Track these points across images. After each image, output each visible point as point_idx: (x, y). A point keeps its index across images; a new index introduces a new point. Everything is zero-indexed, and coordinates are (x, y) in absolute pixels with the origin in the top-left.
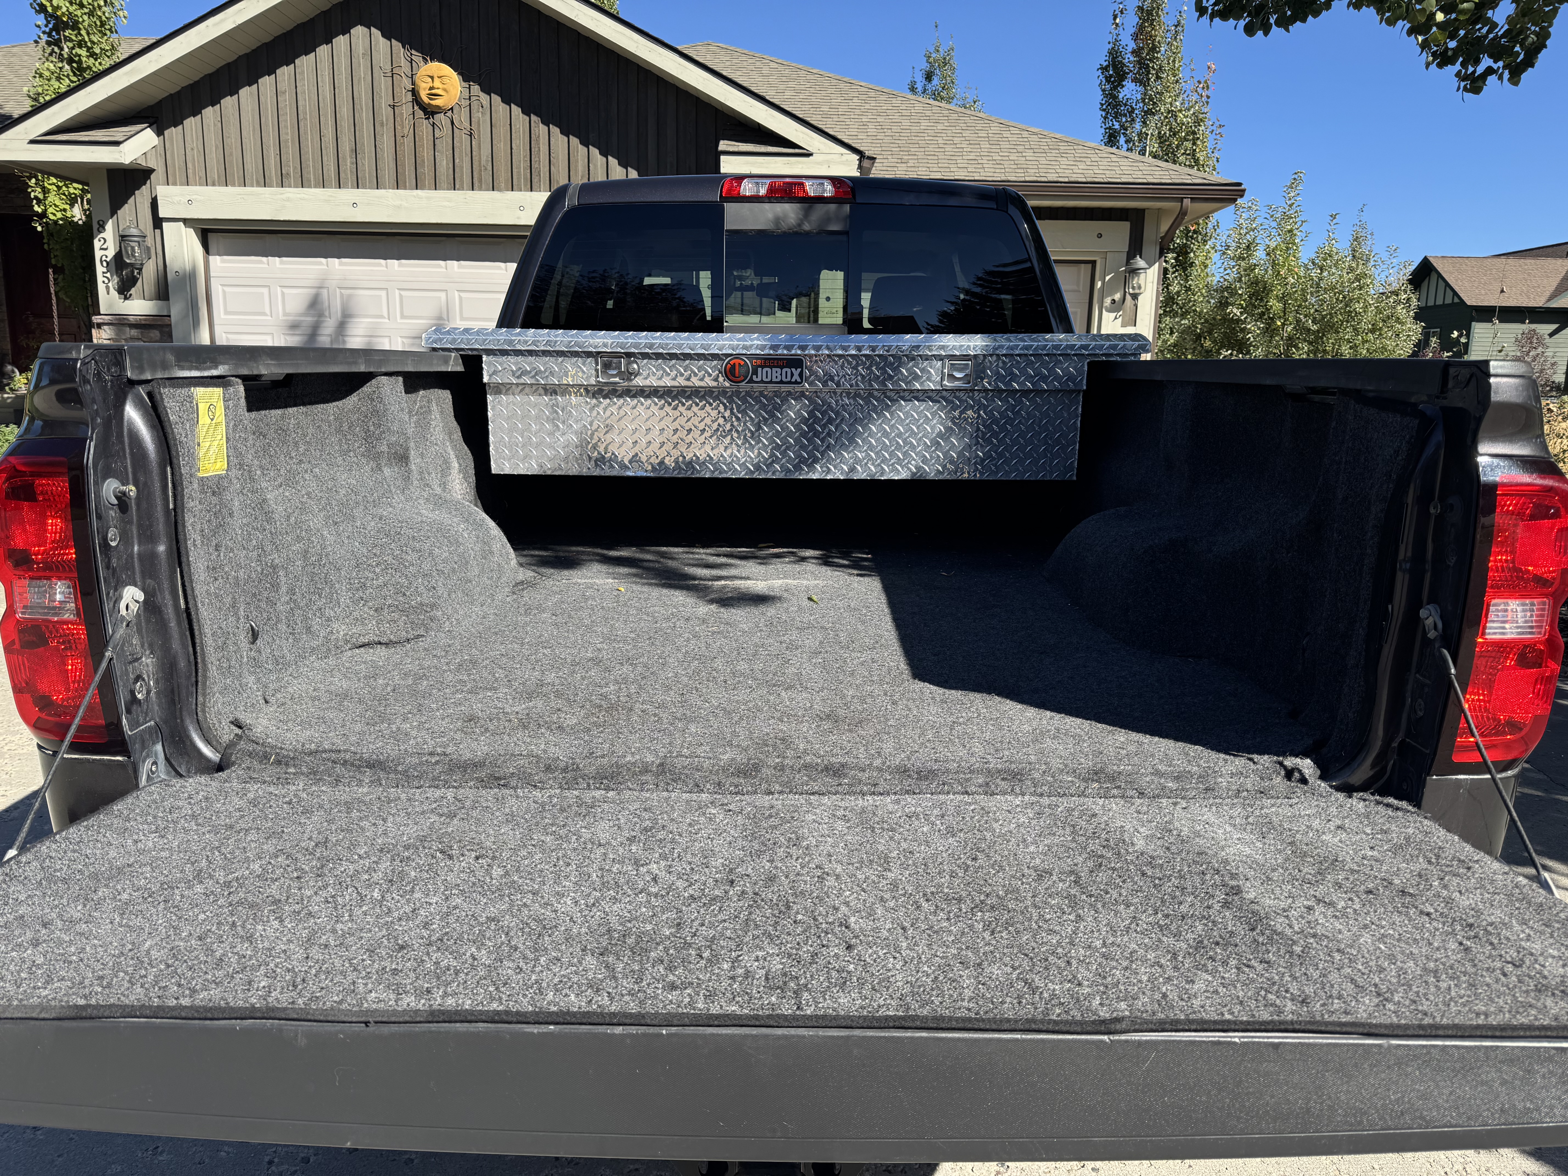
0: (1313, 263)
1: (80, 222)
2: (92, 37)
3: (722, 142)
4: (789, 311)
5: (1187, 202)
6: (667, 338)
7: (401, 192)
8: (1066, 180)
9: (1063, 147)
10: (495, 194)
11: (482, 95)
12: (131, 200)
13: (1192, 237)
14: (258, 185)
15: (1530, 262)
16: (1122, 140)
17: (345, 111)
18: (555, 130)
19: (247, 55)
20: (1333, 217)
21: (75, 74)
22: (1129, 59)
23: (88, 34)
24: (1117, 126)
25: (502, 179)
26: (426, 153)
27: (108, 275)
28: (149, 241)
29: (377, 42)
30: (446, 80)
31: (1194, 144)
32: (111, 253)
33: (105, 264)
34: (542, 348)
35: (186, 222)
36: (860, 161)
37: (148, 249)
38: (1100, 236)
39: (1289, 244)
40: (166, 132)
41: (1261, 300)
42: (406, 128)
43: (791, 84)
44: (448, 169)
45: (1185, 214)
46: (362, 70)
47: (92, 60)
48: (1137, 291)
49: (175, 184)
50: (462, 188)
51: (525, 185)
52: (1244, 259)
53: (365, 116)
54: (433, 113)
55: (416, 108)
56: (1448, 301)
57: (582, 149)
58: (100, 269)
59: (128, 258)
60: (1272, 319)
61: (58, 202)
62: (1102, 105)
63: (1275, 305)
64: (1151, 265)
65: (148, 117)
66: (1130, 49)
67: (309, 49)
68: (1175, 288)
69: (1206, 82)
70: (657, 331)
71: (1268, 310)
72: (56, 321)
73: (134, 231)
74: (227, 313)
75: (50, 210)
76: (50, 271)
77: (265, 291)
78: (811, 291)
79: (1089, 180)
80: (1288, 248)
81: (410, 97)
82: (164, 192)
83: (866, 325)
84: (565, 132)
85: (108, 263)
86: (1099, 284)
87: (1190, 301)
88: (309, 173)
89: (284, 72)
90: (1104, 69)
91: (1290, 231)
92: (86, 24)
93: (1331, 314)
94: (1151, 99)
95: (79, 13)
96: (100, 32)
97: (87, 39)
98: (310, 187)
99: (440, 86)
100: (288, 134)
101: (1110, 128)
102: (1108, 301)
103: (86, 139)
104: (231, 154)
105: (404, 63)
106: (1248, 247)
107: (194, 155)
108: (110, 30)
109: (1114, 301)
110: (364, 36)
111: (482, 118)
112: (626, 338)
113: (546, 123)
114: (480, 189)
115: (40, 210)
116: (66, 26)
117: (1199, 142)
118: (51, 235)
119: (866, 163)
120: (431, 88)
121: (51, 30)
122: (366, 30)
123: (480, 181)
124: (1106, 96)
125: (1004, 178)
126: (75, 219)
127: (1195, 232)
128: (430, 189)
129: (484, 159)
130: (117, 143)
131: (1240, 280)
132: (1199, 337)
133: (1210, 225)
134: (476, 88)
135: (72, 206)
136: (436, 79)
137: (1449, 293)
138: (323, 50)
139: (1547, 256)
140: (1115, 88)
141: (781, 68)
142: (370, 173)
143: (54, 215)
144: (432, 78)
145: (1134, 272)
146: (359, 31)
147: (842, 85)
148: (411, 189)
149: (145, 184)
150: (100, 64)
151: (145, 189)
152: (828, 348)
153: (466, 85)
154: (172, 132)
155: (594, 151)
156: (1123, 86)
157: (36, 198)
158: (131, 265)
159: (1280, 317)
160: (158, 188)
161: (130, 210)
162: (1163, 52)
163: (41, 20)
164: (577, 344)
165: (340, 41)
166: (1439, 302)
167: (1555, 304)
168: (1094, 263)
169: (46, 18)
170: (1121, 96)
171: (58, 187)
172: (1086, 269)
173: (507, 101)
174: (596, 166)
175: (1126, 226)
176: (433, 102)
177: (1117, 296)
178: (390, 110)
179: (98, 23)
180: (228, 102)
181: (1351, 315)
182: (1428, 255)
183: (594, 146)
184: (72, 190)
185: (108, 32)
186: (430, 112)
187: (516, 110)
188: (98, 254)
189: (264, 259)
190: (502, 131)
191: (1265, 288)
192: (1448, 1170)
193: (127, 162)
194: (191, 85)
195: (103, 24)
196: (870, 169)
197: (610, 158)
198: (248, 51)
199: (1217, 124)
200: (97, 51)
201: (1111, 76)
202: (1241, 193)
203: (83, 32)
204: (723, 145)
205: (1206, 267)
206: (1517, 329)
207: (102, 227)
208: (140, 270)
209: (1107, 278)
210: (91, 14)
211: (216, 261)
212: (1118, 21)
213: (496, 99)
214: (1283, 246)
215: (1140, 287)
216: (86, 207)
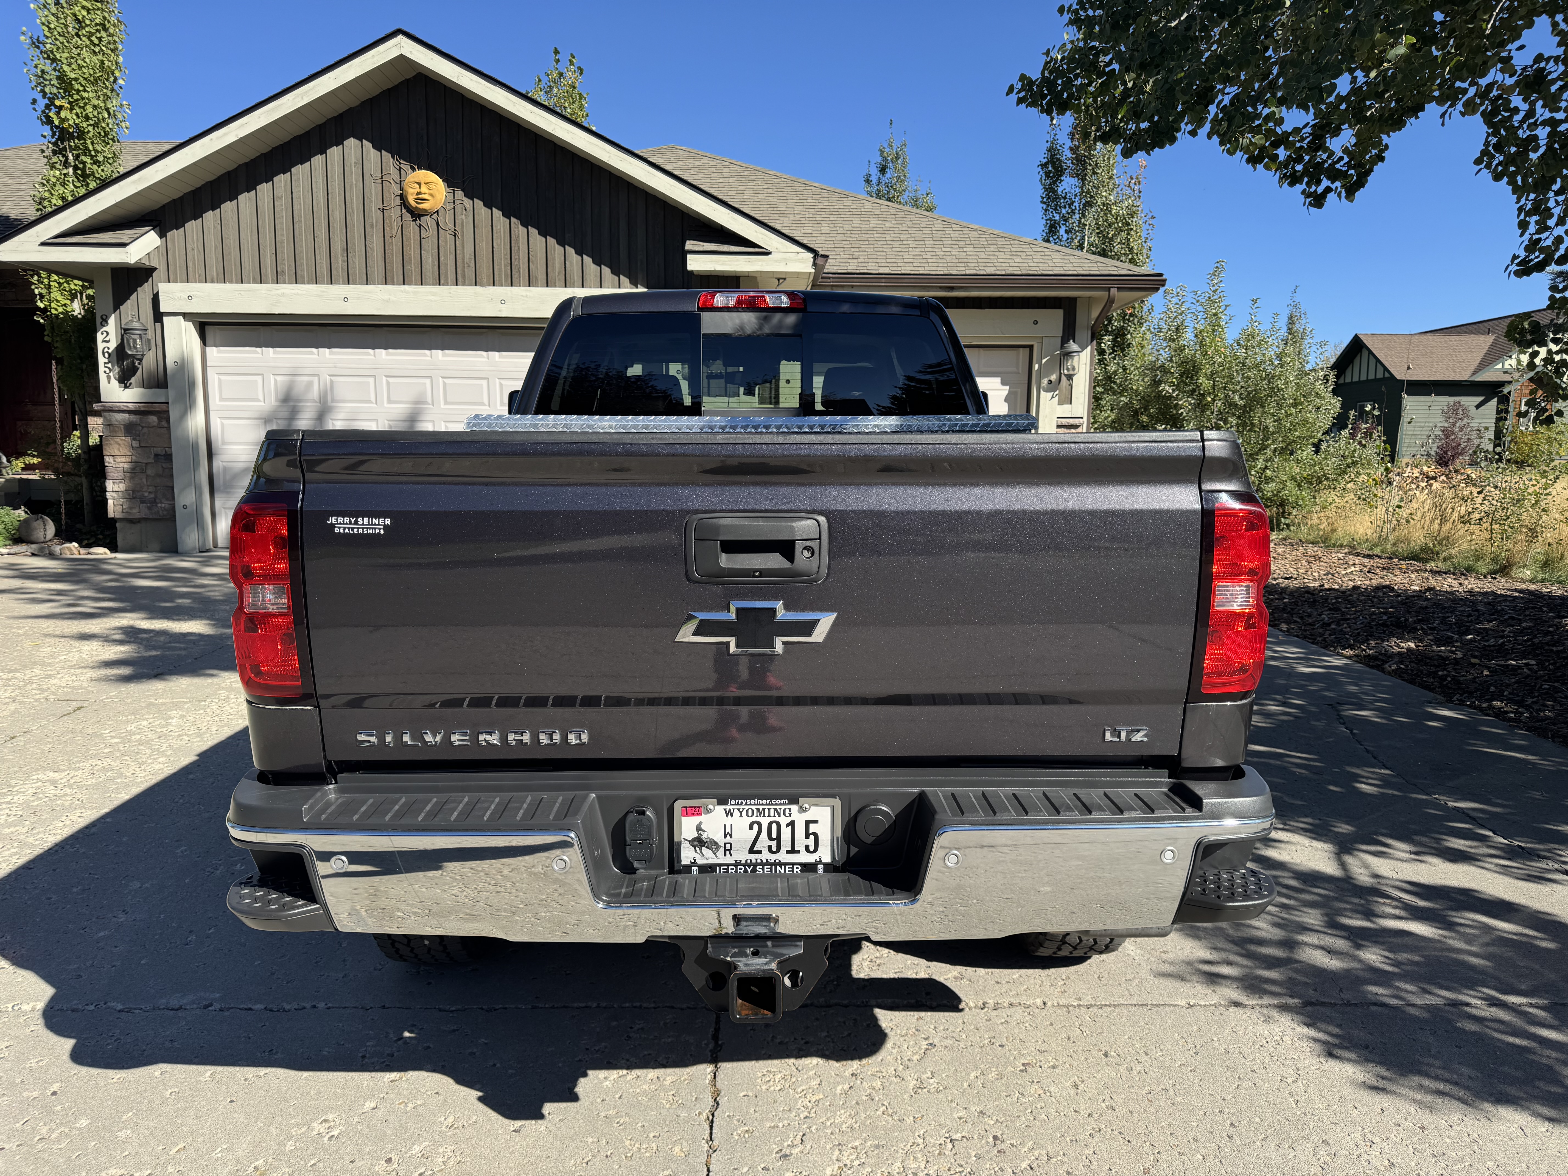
0: (1239, 344)
1: (79, 316)
2: (96, 146)
3: (688, 242)
4: (754, 395)
5: (1114, 291)
6: (660, 421)
7: (389, 287)
8: (1003, 273)
9: (1001, 242)
10: (478, 289)
11: (465, 199)
12: (134, 296)
13: (1128, 320)
14: (255, 282)
15: (1454, 339)
16: (1062, 231)
17: (337, 215)
18: (534, 231)
19: (246, 164)
20: (1255, 301)
21: (79, 181)
22: (1066, 155)
23: (92, 143)
24: (1057, 217)
25: (484, 275)
26: (413, 251)
27: (110, 365)
28: (150, 334)
29: (368, 152)
30: (432, 186)
31: (1128, 234)
32: (113, 345)
33: (107, 355)
34: (561, 430)
35: (186, 316)
36: (815, 258)
37: (149, 340)
38: (1036, 322)
39: (1215, 325)
40: (168, 234)
41: (1192, 378)
42: (394, 229)
43: (750, 185)
44: (433, 266)
45: (1113, 302)
46: (354, 177)
47: (95, 167)
48: (1071, 372)
49: (176, 281)
50: (446, 284)
51: (506, 281)
52: (1174, 340)
53: (356, 218)
54: (420, 216)
55: (404, 211)
56: (1380, 375)
57: (559, 249)
58: (102, 360)
59: (130, 349)
60: (1203, 395)
61: (59, 298)
62: (1043, 198)
63: (1204, 382)
64: (1083, 348)
65: (151, 221)
66: (1067, 147)
67: (305, 158)
68: (1112, 368)
69: (1137, 178)
70: (651, 415)
71: (1198, 387)
72: (57, 408)
73: (136, 325)
74: (222, 399)
75: (53, 305)
76: (53, 362)
77: (259, 379)
78: (772, 378)
79: (1024, 272)
80: (1214, 330)
81: (398, 201)
82: (164, 288)
83: (819, 407)
84: (543, 233)
85: (109, 354)
86: (1037, 367)
87: (1126, 380)
88: (302, 270)
89: (281, 179)
90: (1044, 166)
91: (1215, 315)
92: (91, 134)
93: (1255, 390)
94: (1088, 192)
95: (85, 125)
96: (104, 141)
97: (91, 148)
98: (303, 283)
99: (427, 191)
100: (284, 236)
101: (1050, 220)
102: (1045, 382)
103: (95, 241)
104: (230, 254)
105: (393, 171)
106: (1177, 329)
107: (195, 255)
108: (113, 140)
109: (1050, 382)
110: (356, 146)
111: (465, 219)
112: (627, 421)
113: (525, 225)
114: (464, 284)
115: (42, 306)
116: (71, 136)
117: (1132, 233)
118: (53, 328)
119: (820, 261)
120: (418, 194)
121: (57, 140)
122: (358, 142)
123: (464, 277)
124: (1046, 190)
125: (946, 272)
126: (75, 314)
127: (1131, 315)
128: (416, 284)
129: (467, 257)
130: (124, 245)
131: (1171, 361)
132: (1136, 413)
133: (1145, 309)
134: (459, 194)
135: (72, 301)
136: (423, 186)
137: (1380, 370)
138: (318, 160)
139: (1471, 333)
140: (1054, 182)
141: (740, 169)
142: (360, 269)
143: (56, 309)
144: (419, 184)
145: (1068, 355)
146: (351, 143)
147: (797, 186)
148: (400, 285)
149: (147, 281)
150: (103, 170)
151: (147, 286)
152: (787, 427)
153: (449, 190)
154: (175, 235)
155: (570, 251)
156: (1062, 181)
157: (40, 294)
158: (133, 356)
159: (1210, 394)
160: (160, 284)
161: (132, 305)
162: (1098, 150)
163: (47, 131)
164: (588, 426)
165: (334, 152)
166: (1371, 377)
167: (1479, 378)
168: (1031, 347)
169: (52, 129)
170: (1060, 190)
171: (59, 283)
172: (1023, 353)
173: (488, 205)
174: (572, 263)
175: (1060, 312)
176: (420, 206)
177: (1054, 377)
178: (380, 213)
179: (103, 134)
180: (228, 207)
181: (1274, 391)
182: (1358, 332)
183: (570, 246)
184: (73, 287)
185: (111, 142)
186: (417, 214)
187: (497, 213)
188: (100, 346)
189: (258, 349)
190: (484, 231)
191: (1194, 367)
192: (1269, 1040)
193: (132, 262)
194: (193, 191)
195: (106, 134)
196: (823, 267)
197: (584, 256)
198: (247, 160)
199: (1150, 215)
200: (101, 159)
201: (1050, 172)
202: (1163, 283)
203: (88, 142)
204: (690, 245)
205: (1143, 347)
206: (1444, 401)
207: (105, 321)
208: (141, 360)
209: (1044, 361)
210: (96, 125)
211: (211, 351)
212: (1054, 122)
213: (479, 203)
214: (1209, 329)
215: (1074, 369)
216: (85, 301)
